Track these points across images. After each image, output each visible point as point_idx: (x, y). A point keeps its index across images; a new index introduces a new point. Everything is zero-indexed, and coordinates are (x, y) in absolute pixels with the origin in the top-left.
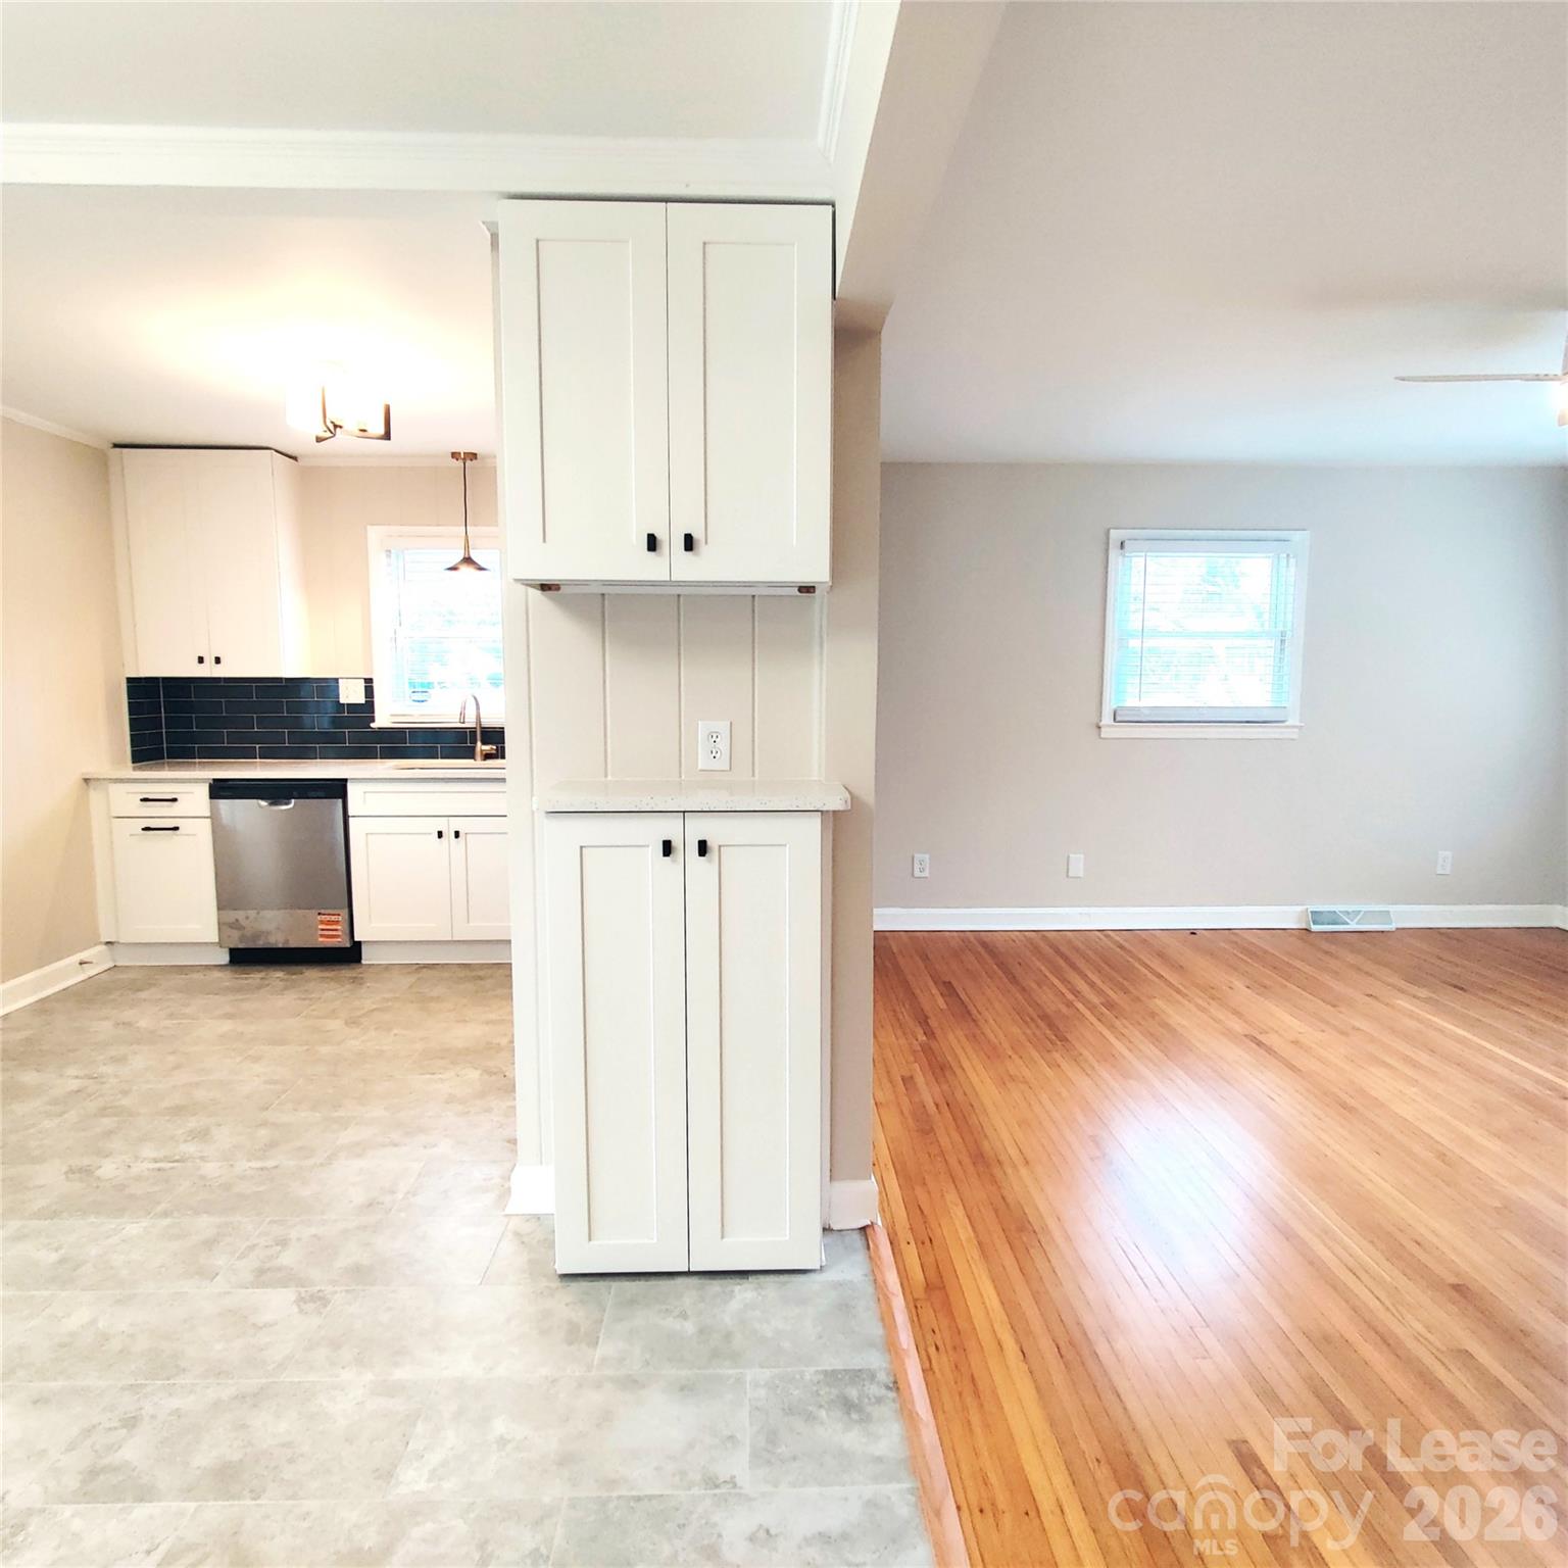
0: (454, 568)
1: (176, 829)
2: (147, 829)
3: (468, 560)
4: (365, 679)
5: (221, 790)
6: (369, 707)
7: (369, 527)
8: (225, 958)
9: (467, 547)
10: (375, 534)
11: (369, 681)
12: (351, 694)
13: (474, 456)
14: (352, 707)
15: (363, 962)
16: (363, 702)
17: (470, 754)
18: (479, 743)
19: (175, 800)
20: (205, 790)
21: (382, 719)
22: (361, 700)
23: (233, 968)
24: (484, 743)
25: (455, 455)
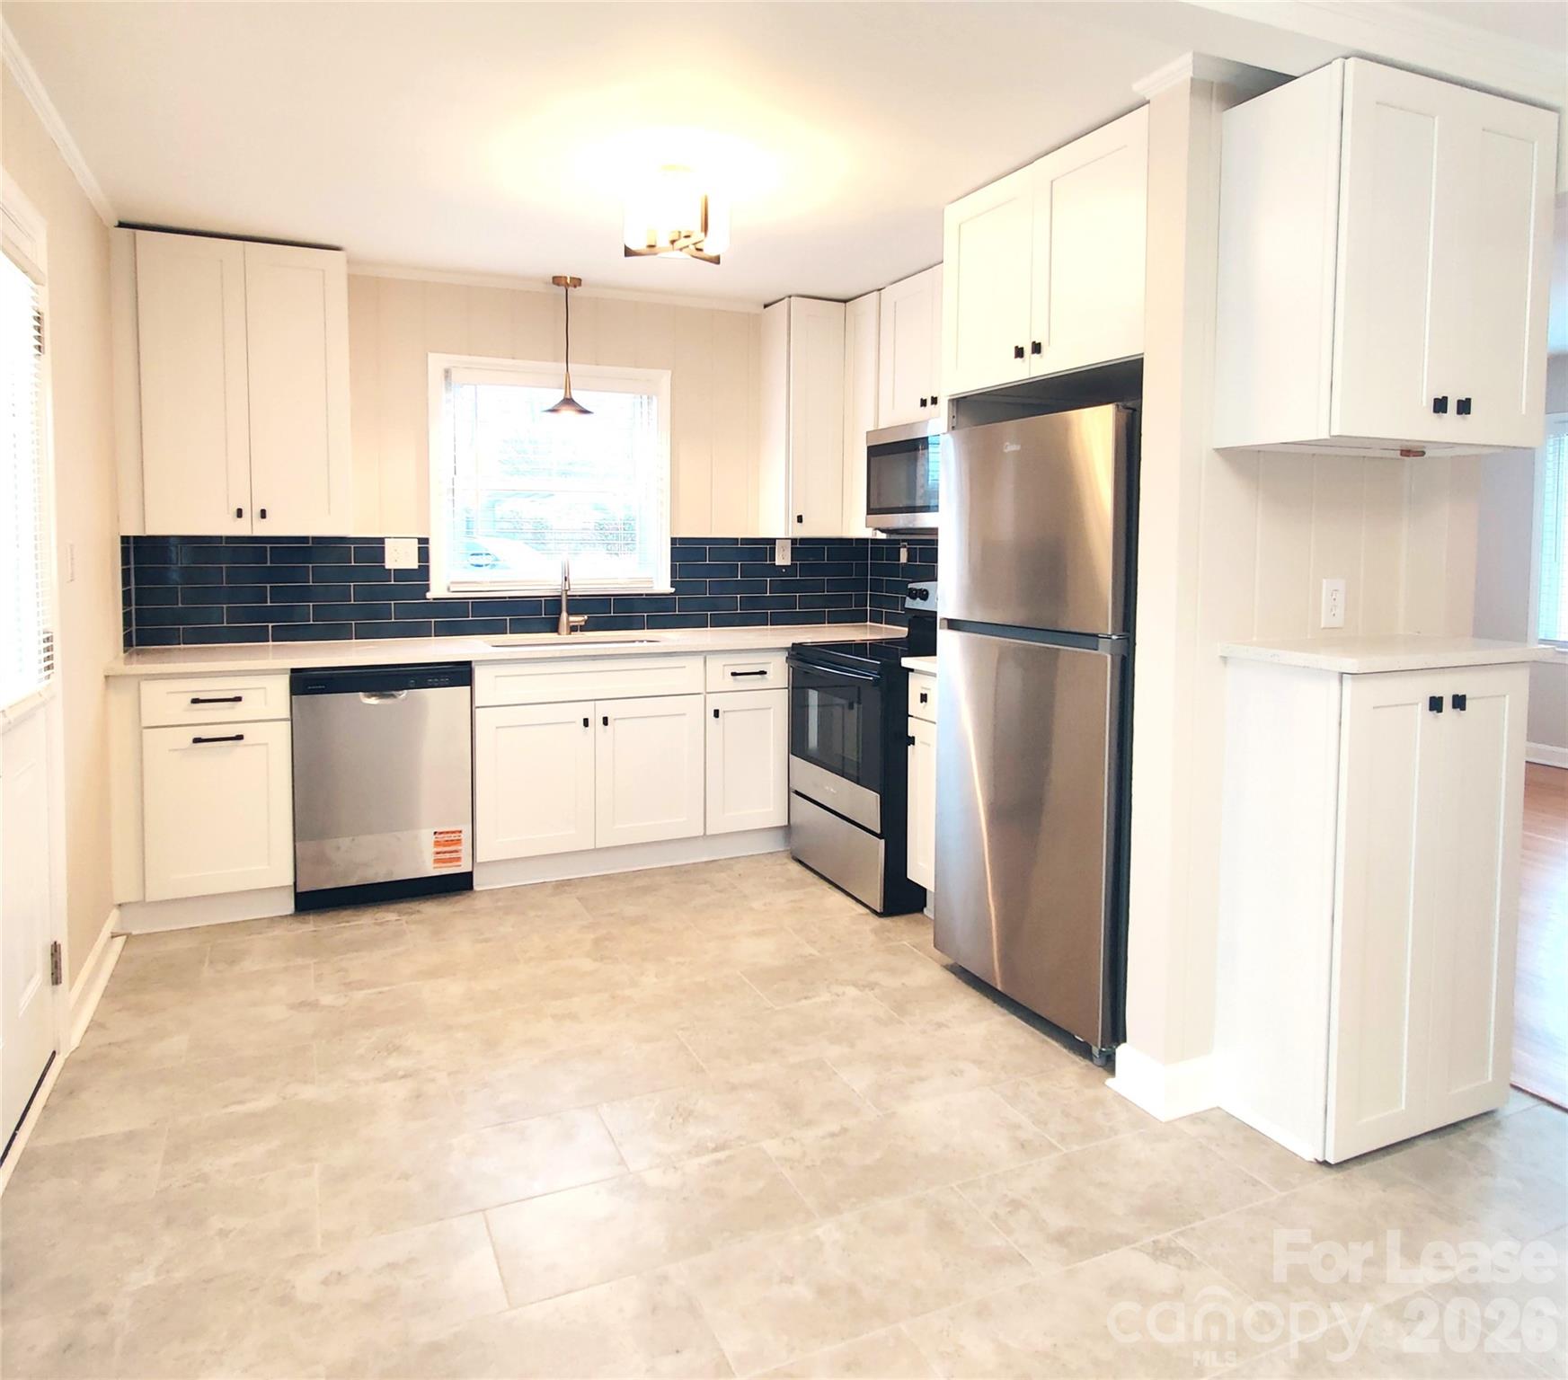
0: (553, 411)
1: (240, 737)
2: (197, 740)
3: (568, 401)
4: (419, 539)
5: (305, 683)
6: (423, 572)
7: (430, 354)
8: (289, 907)
9: (568, 387)
10: (437, 362)
11: (424, 542)
12: (400, 557)
13: (577, 282)
14: (402, 574)
15: (476, 888)
16: (416, 567)
17: (554, 627)
18: (564, 615)
19: (238, 699)
20: (284, 683)
21: (438, 589)
22: (414, 564)
23: (301, 918)
24: (570, 613)
25: (557, 280)
